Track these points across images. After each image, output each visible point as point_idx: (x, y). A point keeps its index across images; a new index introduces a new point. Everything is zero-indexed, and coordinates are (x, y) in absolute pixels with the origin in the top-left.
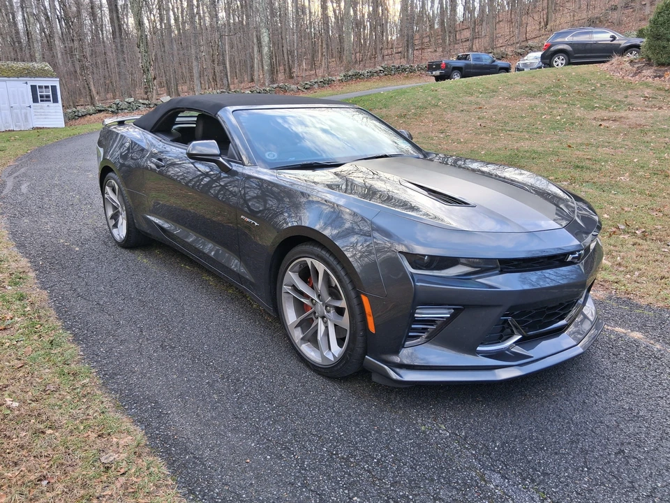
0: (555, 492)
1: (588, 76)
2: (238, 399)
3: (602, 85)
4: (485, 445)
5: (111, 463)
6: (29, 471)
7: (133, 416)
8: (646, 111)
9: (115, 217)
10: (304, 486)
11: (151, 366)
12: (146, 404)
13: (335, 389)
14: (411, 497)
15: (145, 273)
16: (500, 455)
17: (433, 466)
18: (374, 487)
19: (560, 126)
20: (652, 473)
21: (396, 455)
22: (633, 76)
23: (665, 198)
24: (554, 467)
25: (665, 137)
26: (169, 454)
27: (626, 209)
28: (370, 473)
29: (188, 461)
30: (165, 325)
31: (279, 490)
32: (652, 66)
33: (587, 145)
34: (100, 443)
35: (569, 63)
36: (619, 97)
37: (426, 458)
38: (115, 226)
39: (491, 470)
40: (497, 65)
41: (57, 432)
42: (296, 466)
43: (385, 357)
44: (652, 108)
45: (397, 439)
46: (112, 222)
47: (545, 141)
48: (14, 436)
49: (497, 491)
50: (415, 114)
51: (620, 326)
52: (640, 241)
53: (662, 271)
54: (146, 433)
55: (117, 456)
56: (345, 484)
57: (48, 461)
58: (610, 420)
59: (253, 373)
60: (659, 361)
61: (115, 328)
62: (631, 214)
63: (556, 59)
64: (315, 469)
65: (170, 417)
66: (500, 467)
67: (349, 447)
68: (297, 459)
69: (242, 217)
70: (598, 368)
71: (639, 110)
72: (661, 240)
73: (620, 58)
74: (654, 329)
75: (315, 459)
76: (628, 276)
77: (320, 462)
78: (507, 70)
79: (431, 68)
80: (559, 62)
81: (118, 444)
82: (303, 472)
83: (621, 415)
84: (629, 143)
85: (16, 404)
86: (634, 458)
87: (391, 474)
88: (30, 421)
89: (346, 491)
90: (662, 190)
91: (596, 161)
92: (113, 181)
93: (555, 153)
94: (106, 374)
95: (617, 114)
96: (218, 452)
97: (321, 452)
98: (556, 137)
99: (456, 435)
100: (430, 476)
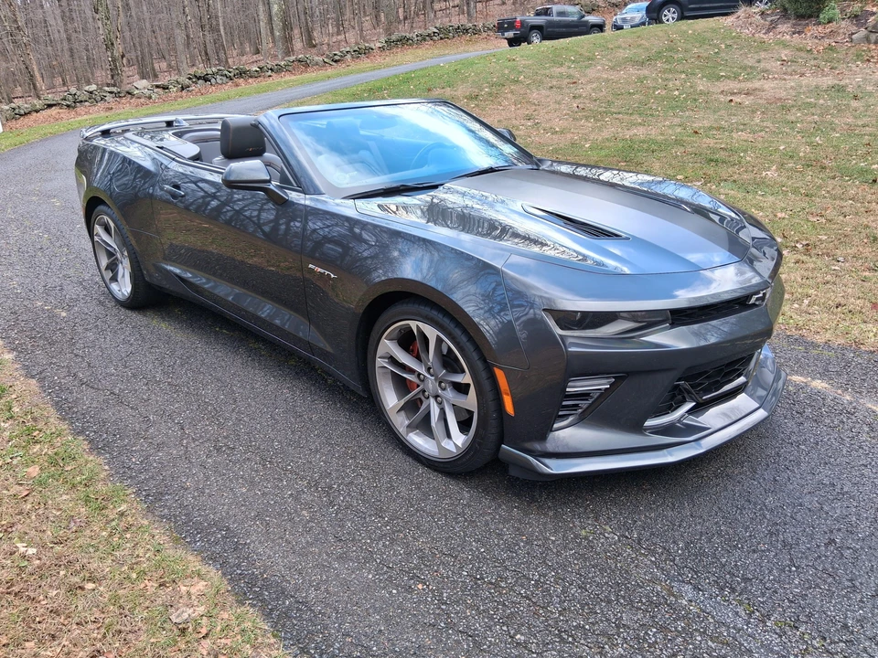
0: (762, 603)
1: (708, 35)
2: (337, 514)
3: (727, 46)
4: (665, 549)
5: (186, 622)
6: (75, 645)
7: (200, 551)
8: (785, 79)
9: (112, 267)
10: (449, 626)
11: (208, 478)
12: (214, 532)
13: (461, 489)
14: (587, 627)
15: (168, 343)
16: (687, 559)
17: (607, 583)
18: (538, 619)
19: (679, 104)
20: (872, 566)
21: (557, 573)
22: (765, 34)
23: (825, 197)
24: (756, 571)
25: (813, 114)
26: (261, 601)
27: (779, 215)
28: (530, 600)
29: (289, 608)
30: (213, 417)
31: (418, 636)
32: (789, 19)
33: (718, 129)
34: (164, 596)
35: (682, 17)
36: (750, 62)
37: (595, 572)
38: (114, 279)
39: (679, 581)
40: (587, 22)
41: (100, 585)
42: (433, 601)
43: (528, 445)
44: (791, 75)
45: (555, 550)
46: (108, 275)
47: (664, 126)
48: (41, 597)
49: (691, 608)
50: (490, 94)
51: (797, 373)
52: (804, 258)
53: (836, 297)
54: (224, 574)
55: (191, 610)
56: (501, 618)
57: (98, 628)
58: (811, 502)
59: (348, 476)
60: (853, 417)
61: (144, 426)
62: (786, 222)
63: (666, 12)
64: (458, 602)
65: (251, 547)
66: (690, 575)
67: (496, 567)
68: (433, 591)
69: (310, 266)
70: (783, 433)
71: (776, 79)
72: (828, 255)
73: (748, 8)
74: (839, 374)
75: (455, 588)
76: (796, 306)
77: (462, 591)
78: (600, 27)
79: (501, 27)
80: (670, 16)
81: (189, 594)
82: (444, 607)
83: (822, 493)
84: (769, 124)
85: (32, 551)
86: (849, 548)
87: (556, 600)
88: (58, 573)
89: (505, 628)
90: (820, 187)
91: (732, 151)
92: (105, 217)
93: (678, 142)
94: (148, 495)
95: (749, 85)
96: (327, 591)
97: (461, 577)
98: (677, 121)
99: (627, 537)
100: (606, 596)
